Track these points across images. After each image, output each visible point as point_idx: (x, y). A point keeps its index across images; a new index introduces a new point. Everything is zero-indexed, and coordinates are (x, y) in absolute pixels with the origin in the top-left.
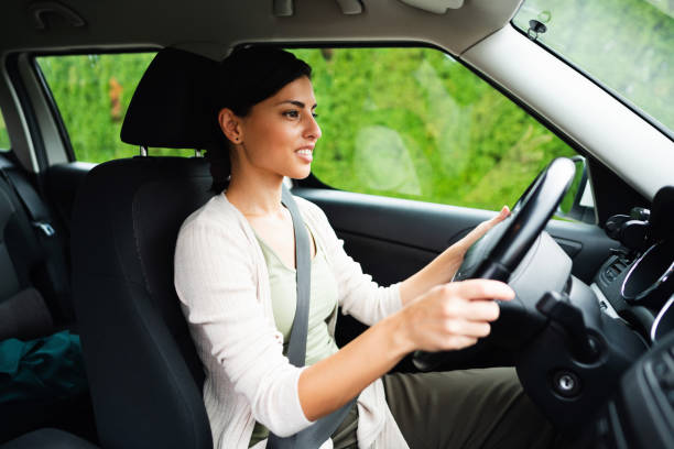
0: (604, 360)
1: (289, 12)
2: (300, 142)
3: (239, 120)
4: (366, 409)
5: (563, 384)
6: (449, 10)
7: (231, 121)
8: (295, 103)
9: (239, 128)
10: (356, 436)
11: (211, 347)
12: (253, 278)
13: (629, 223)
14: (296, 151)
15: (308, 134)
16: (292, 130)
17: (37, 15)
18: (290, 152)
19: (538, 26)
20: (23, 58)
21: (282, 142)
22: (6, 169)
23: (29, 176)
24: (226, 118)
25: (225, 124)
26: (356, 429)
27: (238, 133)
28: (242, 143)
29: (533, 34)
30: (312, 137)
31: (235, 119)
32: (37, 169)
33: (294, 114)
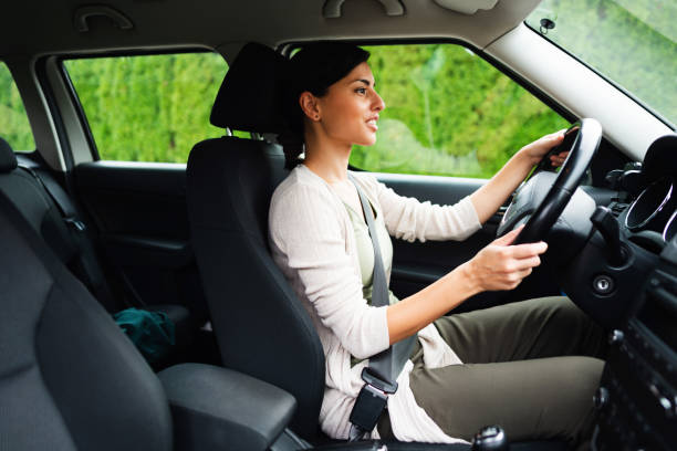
0: (631, 262)
1: (338, 14)
2: (369, 114)
3: (318, 100)
4: (426, 340)
5: (600, 286)
6: (479, 11)
7: (311, 102)
8: (363, 81)
9: (318, 107)
10: (423, 362)
11: (304, 288)
12: (342, 232)
13: (627, 173)
14: (367, 121)
15: (375, 107)
16: (362, 104)
17: (83, 18)
18: (362, 121)
19: (548, 24)
20: (52, 60)
21: (355, 114)
22: (34, 169)
23: (57, 175)
24: (306, 100)
25: (305, 104)
26: (422, 356)
27: (317, 111)
28: (320, 121)
29: (544, 30)
30: (378, 109)
31: (314, 99)
32: (64, 168)
33: (363, 90)
